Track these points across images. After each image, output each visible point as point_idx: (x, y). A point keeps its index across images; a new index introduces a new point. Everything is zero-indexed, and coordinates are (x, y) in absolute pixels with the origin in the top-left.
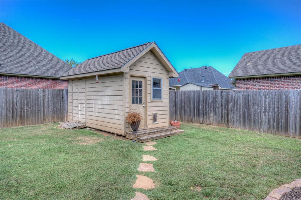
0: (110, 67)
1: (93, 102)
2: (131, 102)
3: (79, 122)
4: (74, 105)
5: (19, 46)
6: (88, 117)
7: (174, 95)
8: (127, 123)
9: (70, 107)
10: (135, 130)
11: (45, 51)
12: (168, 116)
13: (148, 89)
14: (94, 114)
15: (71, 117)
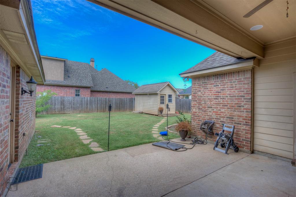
0: (153, 91)
1: (146, 103)
2: (160, 103)
3: (140, 111)
4: (138, 104)
5: (112, 78)
6: (144, 109)
7: (179, 100)
8: (158, 111)
9: (135, 105)
10: (161, 113)
11: (122, 80)
12: (175, 109)
13: (167, 99)
14: (146, 108)
15: (136, 109)
